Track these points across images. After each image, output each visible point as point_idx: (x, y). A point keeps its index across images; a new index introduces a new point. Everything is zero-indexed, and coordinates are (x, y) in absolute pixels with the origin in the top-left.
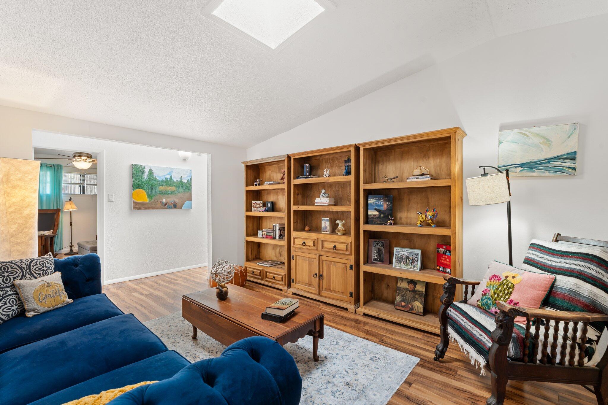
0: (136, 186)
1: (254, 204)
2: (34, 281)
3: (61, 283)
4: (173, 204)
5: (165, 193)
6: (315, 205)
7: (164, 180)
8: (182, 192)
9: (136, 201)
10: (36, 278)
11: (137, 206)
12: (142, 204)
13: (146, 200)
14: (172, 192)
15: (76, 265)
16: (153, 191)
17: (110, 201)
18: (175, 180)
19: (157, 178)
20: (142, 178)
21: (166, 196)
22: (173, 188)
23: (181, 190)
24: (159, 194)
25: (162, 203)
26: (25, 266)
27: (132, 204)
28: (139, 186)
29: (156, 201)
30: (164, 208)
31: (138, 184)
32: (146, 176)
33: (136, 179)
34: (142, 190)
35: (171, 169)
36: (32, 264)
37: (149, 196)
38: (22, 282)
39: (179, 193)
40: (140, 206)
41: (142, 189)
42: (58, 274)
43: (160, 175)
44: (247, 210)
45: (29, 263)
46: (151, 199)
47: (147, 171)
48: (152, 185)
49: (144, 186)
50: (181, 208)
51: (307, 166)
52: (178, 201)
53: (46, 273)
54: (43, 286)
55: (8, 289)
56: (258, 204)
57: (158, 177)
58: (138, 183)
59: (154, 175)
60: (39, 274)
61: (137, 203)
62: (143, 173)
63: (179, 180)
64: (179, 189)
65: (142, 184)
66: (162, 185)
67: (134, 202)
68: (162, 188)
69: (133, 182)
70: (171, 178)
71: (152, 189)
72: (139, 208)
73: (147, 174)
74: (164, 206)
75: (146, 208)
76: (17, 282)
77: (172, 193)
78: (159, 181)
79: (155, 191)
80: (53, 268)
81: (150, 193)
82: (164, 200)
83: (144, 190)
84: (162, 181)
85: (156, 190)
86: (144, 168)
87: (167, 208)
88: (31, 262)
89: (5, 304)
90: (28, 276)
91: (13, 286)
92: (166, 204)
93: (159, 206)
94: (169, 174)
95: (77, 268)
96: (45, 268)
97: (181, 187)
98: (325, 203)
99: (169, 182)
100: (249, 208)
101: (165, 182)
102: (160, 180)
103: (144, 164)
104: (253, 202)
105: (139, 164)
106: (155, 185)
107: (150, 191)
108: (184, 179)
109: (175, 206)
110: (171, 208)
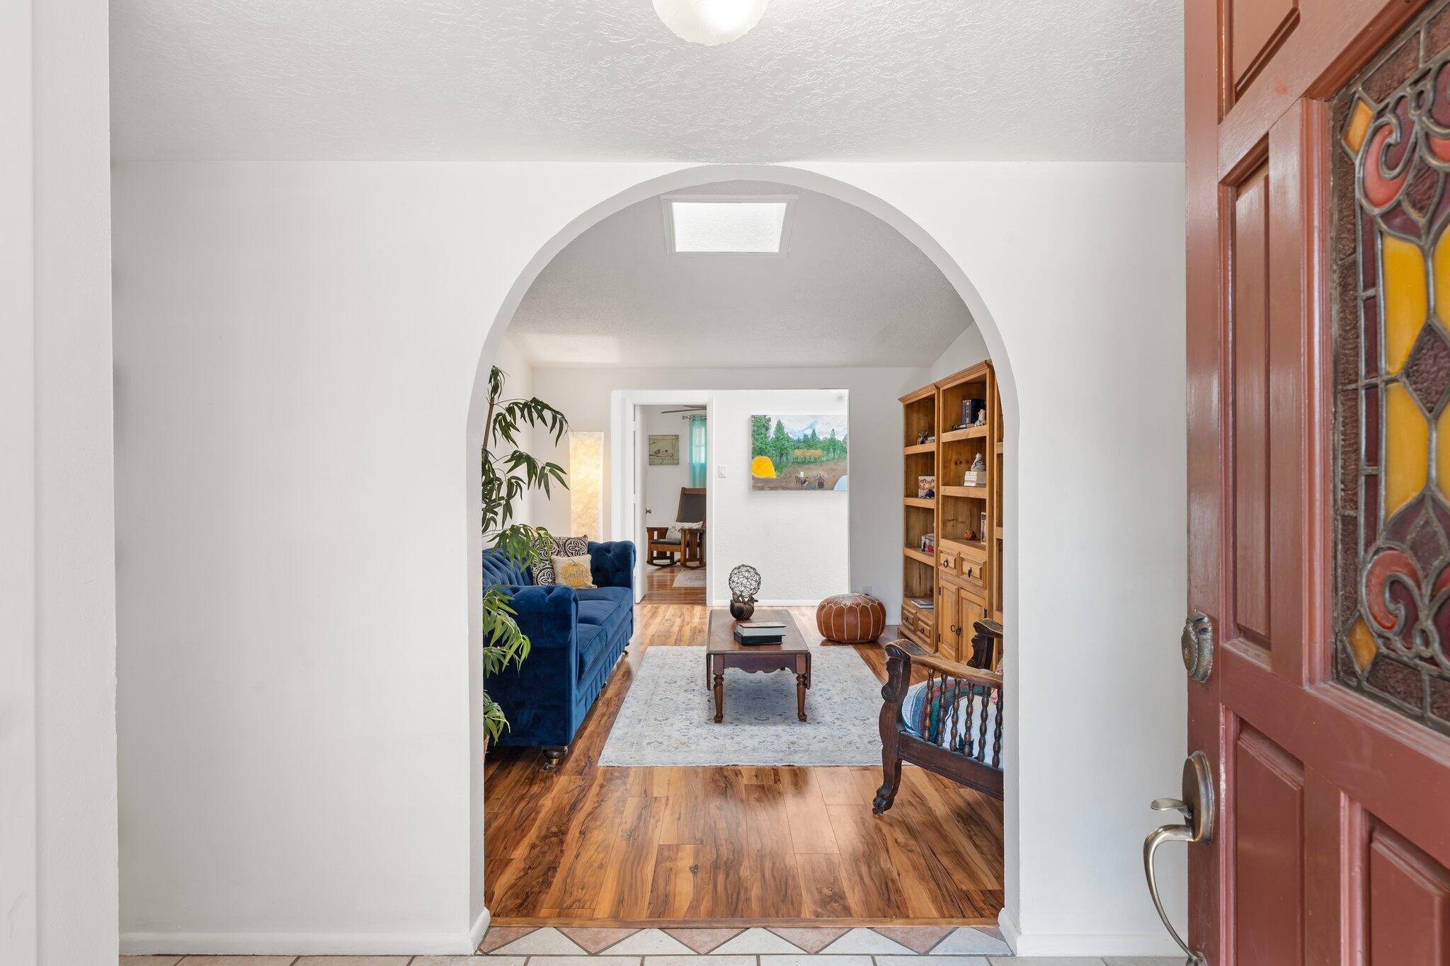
0: (758, 451)
1: (923, 481)
2: (566, 558)
3: (588, 566)
4: (817, 481)
5: (804, 462)
6: (963, 485)
7: (802, 438)
8: (834, 458)
9: (757, 476)
10: (569, 556)
11: (758, 485)
12: (767, 481)
13: (772, 473)
14: (815, 459)
15: (609, 551)
16: (784, 458)
17: (721, 476)
18: (821, 438)
19: (791, 436)
20: (765, 438)
21: (806, 466)
22: (818, 452)
23: (831, 455)
24: (794, 463)
25: (798, 479)
26: (561, 543)
27: (752, 481)
28: (761, 451)
29: (788, 476)
30: (802, 489)
31: (760, 448)
32: (772, 433)
33: (756, 440)
34: (765, 457)
35: (814, 417)
36: (567, 543)
37: (778, 467)
38: (559, 557)
39: (828, 460)
40: (762, 484)
41: (766, 455)
42: (589, 557)
43: (795, 430)
44: (908, 495)
45: (565, 541)
46: (781, 472)
47: (773, 425)
48: (781, 449)
49: (769, 451)
50: (832, 489)
51: (968, 404)
52: (826, 476)
53: (578, 554)
54: (570, 565)
55: (547, 562)
56: (928, 482)
57: (791, 433)
58: (760, 446)
59: (786, 431)
60: (572, 553)
61: (758, 479)
62: (767, 429)
63: (829, 436)
64: (828, 453)
65: (766, 448)
66: (798, 448)
67: (754, 478)
68: (798, 453)
69: (753, 444)
70: (814, 433)
71: (782, 455)
72: (762, 489)
73: (774, 430)
74: (802, 484)
75: (772, 489)
76: (554, 557)
77: (816, 461)
78: (793, 441)
79: (787, 459)
80: (586, 550)
81: (778, 461)
82: (802, 475)
83: (769, 457)
84: (799, 441)
85: (789, 457)
86: (769, 420)
87: (806, 489)
88: (567, 541)
89: (544, 575)
90: (562, 553)
91: (551, 561)
92: (805, 481)
93: (793, 484)
94: (811, 427)
95: (610, 555)
96: (577, 549)
97: (831, 450)
98: (972, 482)
99: (809, 442)
100: (911, 492)
101: (804, 442)
102: (796, 438)
103: (769, 413)
104: (921, 478)
105: (762, 414)
106: (786, 449)
107: (778, 458)
108: (838, 434)
109: (821, 485)
110: (814, 489)
